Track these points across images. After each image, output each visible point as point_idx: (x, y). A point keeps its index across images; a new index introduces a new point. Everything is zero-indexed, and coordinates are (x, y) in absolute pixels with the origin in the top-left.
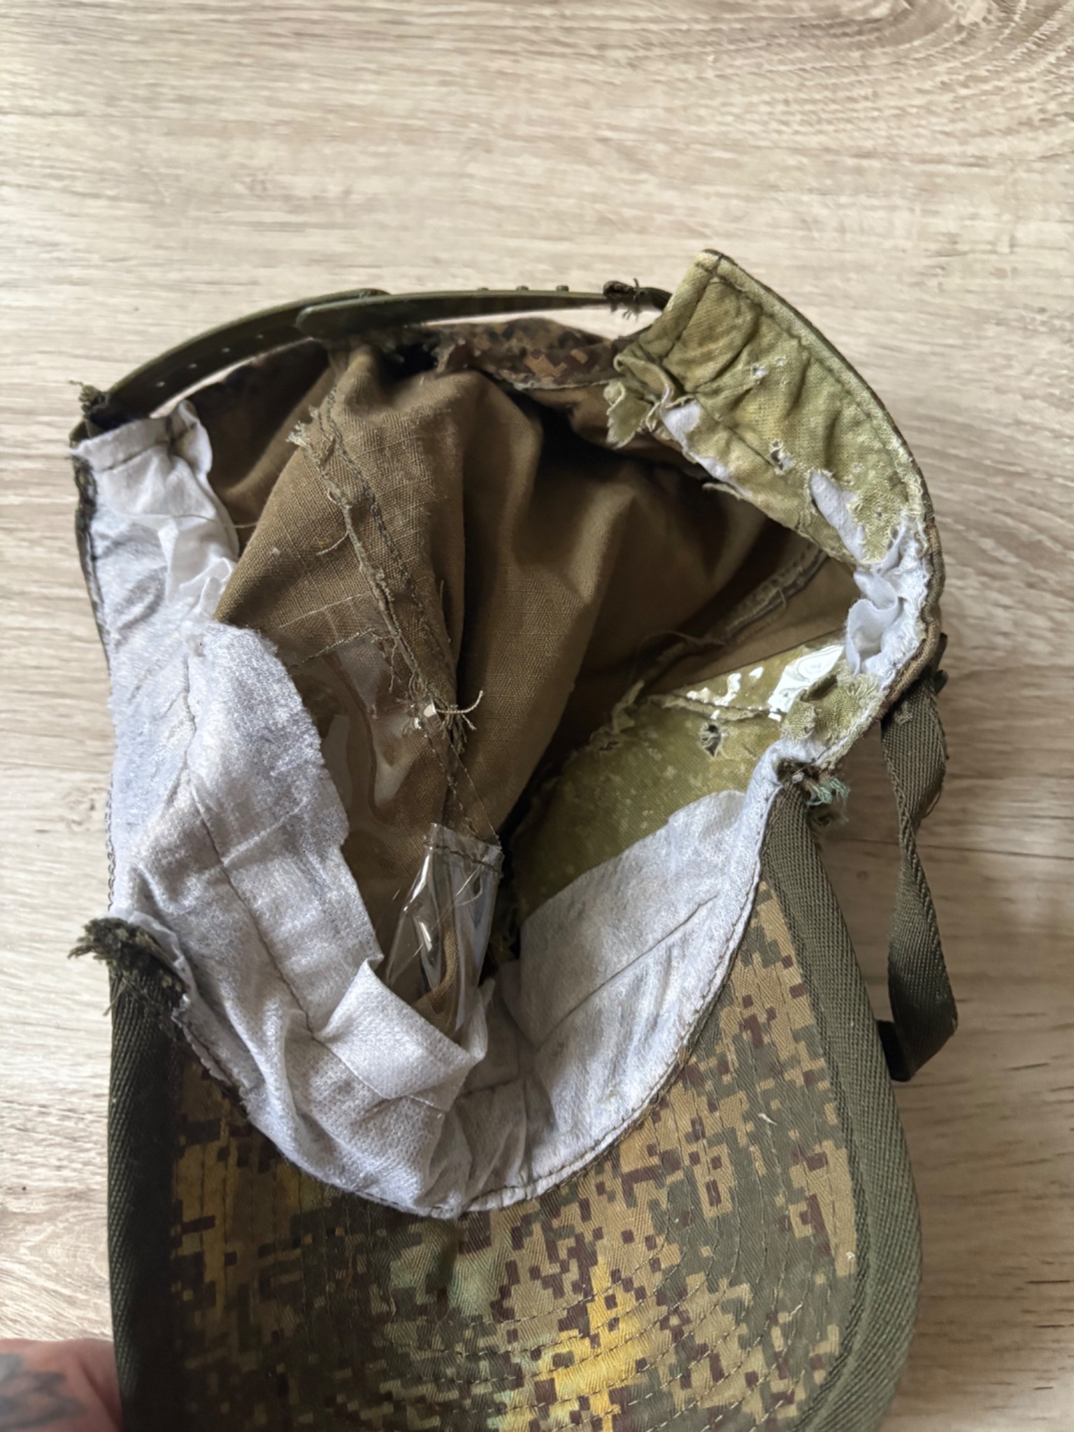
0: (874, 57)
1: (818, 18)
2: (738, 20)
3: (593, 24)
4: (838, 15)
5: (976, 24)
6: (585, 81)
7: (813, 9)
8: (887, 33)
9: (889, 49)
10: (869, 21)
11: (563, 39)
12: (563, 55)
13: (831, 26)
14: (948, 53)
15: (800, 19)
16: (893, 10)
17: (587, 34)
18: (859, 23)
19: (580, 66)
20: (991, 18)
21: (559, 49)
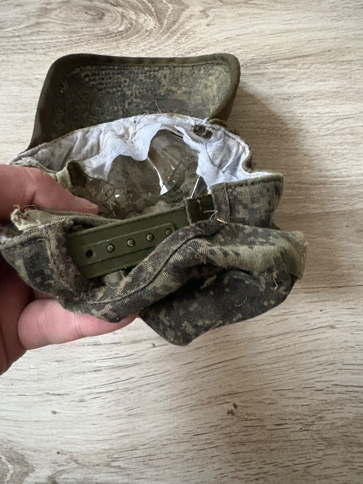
0: (120, 43)
1: (103, 33)
2: (78, 36)
3: (32, 42)
4: (109, 31)
5: (152, 29)
6: (31, 61)
7: (101, 30)
8: (124, 35)
9: (125, 41)
10: (118, 32)
11: (23, 48)
12: (23, 53)
13: (106, 35)
14: (144, 40)
15: (97, 34)
16: (126, 28)
17: (30, 46)
18: (116, 33)
19: (29, 56)
20: (156, 27)
21: (21, 51)
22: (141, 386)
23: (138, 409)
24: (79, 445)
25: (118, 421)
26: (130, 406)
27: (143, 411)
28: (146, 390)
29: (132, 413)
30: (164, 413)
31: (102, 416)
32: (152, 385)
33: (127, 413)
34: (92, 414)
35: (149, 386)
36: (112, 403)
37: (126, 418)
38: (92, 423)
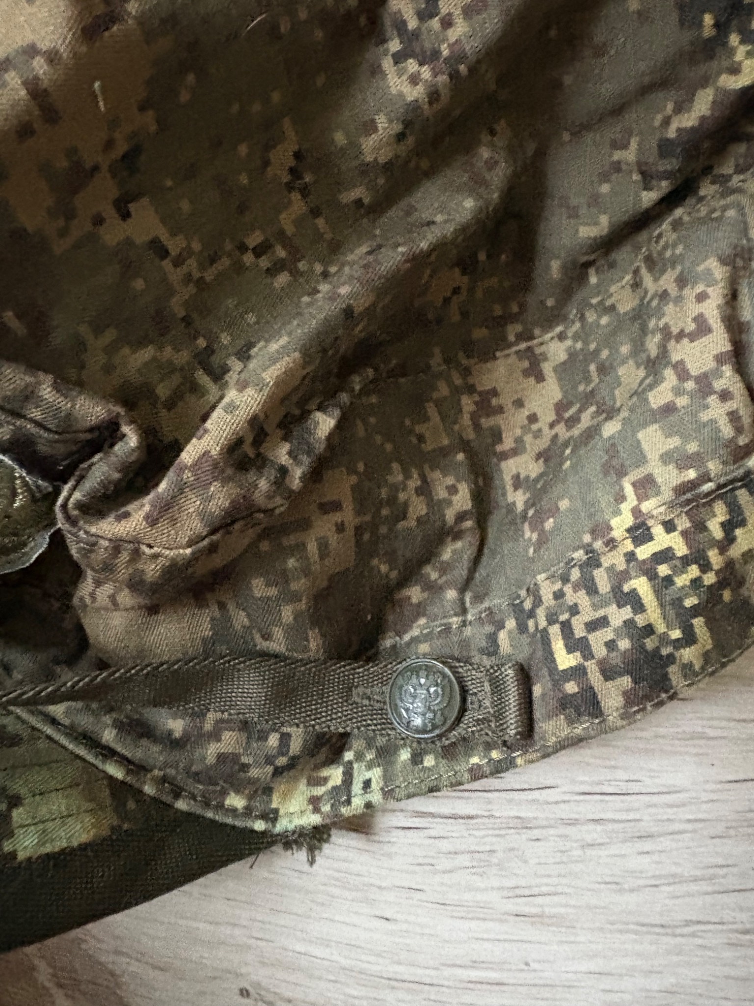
22: (574, 822)
23: (547, 899)
24: (320, 978)
25: (473, 924)
26: (523, 882)
27: (563, 910)
28: (589, 839)
29: (526, 910)
30: (636, 933)
31: (418, 895)
32: (610, 827)
33: (511, 906)
34: (384, 884)
35: (599, 828)
36: (464, 860)
37: (501, 921)
38: (378, 913)
